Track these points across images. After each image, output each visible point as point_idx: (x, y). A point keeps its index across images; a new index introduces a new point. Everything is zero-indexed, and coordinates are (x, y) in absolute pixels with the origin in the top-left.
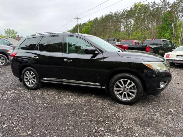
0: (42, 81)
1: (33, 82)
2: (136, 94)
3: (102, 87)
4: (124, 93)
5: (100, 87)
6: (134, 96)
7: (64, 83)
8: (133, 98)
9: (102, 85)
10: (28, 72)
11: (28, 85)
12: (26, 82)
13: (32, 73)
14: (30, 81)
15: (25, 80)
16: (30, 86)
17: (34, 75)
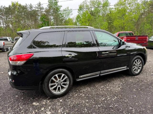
0: (77, 80)
2: (141, 67)
3: (127, 69)
4: (137, 68)
7: (101, 75)
8: (140, 70)
9: (127, 67)
10: (56, 75)
11: (57, 93)
12: (52, 91)
13: (63, 75)
14: (59, 86)
15: (51, 89)
16: (59, 93)
17: (66, 77)
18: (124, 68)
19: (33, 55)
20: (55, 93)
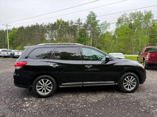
0: (60, 87)
1: (49, 90)
2: (136, 85)
3: (115, 84)
4: (129, 86)
5: (114, 84)
6: (135, 86)
7: (84, 85)
8: (134, 87)
9: (115, 82)
10: (42, 80)
11: (42, 94)
12: (38, 91)
13: (48, 80)
14: (44, 89)
15: (38, 90)
16: (44, 94)
17: (50, 83)
18: (112, 83)
19: (27, 63)
20: (40, 93)
